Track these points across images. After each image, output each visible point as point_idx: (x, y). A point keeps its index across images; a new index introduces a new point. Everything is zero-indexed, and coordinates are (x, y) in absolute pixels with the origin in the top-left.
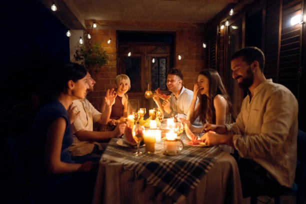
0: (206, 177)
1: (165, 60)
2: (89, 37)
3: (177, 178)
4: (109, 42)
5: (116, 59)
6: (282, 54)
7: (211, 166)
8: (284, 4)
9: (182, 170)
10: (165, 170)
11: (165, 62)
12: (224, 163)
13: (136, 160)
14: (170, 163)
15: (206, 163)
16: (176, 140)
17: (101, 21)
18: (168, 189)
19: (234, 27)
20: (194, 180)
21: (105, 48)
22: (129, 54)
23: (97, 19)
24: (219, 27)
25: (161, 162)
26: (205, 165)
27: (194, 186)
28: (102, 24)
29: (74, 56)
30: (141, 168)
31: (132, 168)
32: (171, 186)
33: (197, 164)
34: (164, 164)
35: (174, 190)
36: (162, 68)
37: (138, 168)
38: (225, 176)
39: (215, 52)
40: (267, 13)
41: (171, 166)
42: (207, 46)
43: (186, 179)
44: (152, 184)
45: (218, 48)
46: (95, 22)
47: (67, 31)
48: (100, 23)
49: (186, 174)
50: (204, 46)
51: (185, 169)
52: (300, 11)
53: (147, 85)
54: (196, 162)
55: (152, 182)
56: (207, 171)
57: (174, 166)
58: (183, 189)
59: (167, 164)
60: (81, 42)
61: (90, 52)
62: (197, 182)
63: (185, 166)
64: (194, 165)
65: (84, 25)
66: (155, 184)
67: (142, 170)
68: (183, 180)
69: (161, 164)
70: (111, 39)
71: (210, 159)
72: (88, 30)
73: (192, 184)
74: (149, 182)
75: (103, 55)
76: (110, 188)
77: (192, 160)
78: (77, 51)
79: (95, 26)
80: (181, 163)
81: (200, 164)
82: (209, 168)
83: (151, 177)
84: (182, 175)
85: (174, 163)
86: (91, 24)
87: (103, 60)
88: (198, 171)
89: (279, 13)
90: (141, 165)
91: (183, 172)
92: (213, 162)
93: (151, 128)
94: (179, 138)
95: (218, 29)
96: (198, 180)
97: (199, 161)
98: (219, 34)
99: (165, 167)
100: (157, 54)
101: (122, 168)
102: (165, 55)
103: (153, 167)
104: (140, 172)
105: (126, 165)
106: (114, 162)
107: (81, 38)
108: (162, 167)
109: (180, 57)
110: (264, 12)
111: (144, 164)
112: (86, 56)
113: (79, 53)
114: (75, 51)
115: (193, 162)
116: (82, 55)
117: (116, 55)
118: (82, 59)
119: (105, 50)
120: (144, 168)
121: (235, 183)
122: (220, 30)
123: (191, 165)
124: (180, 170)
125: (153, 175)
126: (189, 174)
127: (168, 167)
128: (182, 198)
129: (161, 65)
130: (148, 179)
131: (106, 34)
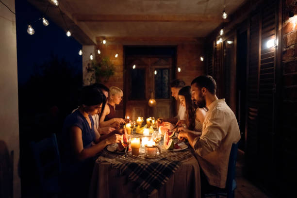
0: (173, 175)
1: (167, 70)
2: (99, 52)
3: (151, 176)
4: (116, 56)
5: (123, 71)
6: (261, 72)
7: (177, 168)
8: (263, 28)
9: (155, 170)
10: (142, 169)
11: (167, 73)
12: (187, 166)
13: (122, 161)
14: (146, 164)
15: (173, 165)
16: (154, 147)
17: (110, 38)
18: (145, 183)
19: (230, 42)
20: (165, 178)
21: (113, 61)
22: (134, 67)
23: (106, 36)
24: (216, 42)
25: (140, 163)
26: (173, 166)
27: (164, 182)
28: (111, 40)
29: (87, 68)
30: (124, 167)
31: (118, 167)
32: (146, 182)
33: (166, 166)
34: (142, 165)
35: (149, 185)
36: (165, 78)
37: (122, 167)
38: (189, 176)
39: (212, 64)
40: (251, 34)
41: (147, 167)
42: (204, 60)
43: (158, 177)
44: (132, 180)
45: (215, 61)
46: (104, 38)
47: (79, 51)
48: (109, 40)
49: (158, 173)
50: (202, 59)
51: (157, 169)
52: (274, 36)
53: (151, 93)
54: (166, 164)
55: (132, 178)
56: (174, 171)
57: (149, 166)
58: (156, 184)
59: (144, 164)
60: (92, 57)
61: (100, 65)
62: (166, 180)
63: (157, 167)
64: (164, 166)
65: (95, 41)
66: (134, 180)
67: (125, 168)
68: (156, 177)
69: (140, 165)
70: (118, 53)
71: (177, 162)
72: (99, 46)
73: (162, 181)
74: (130, 177)
75: (111, 68)
76: (102, 181)
77: (164, 162)
78: (89, 65)
79: (104, 42)
80: (155, 165)
81: (169, 165)
82: (176, 169)
83: (131, 174)
84: (155, 174)
85: (149, 164)
86: (101, 40)
87: (111, 72)
88: (167, 171)
89: (259, 35)
90: (124, 165)
91: (155, 172)
92: (179, 165)
93: (144, 135)
94: (157, 145)
95: (214, 44)
96: (167, 178)
97: (168, 164)
98: (216, 48)
99: (142, 167)
100: (160, 65)
101: (111, 167)
102: (168, 67)
103: (133, 166)
104: (123, 171)
105: (114, 164)
106: (106, 162)
107: (91, 54)
108: (140, 167)
109: (179, 70)
110: (248, 33)
111: (127, 164)
112: (96, 69)
113: (90, 66)
114: (87, 64)
115: (164, 164)
116: (93, 68)
117: (122, 67)
118: (93, 71)
119: (113, 63)
120: (126, 167)
121: (196, 181)
122: (216, 45)
123: (162, 166)
124: (153, 170)
125: (133, 172)
126: (160, 173)
127: (144, 167)
128: (155, 191)
129: (164, 75)
130: (130, 176)
131: (114, 49)
